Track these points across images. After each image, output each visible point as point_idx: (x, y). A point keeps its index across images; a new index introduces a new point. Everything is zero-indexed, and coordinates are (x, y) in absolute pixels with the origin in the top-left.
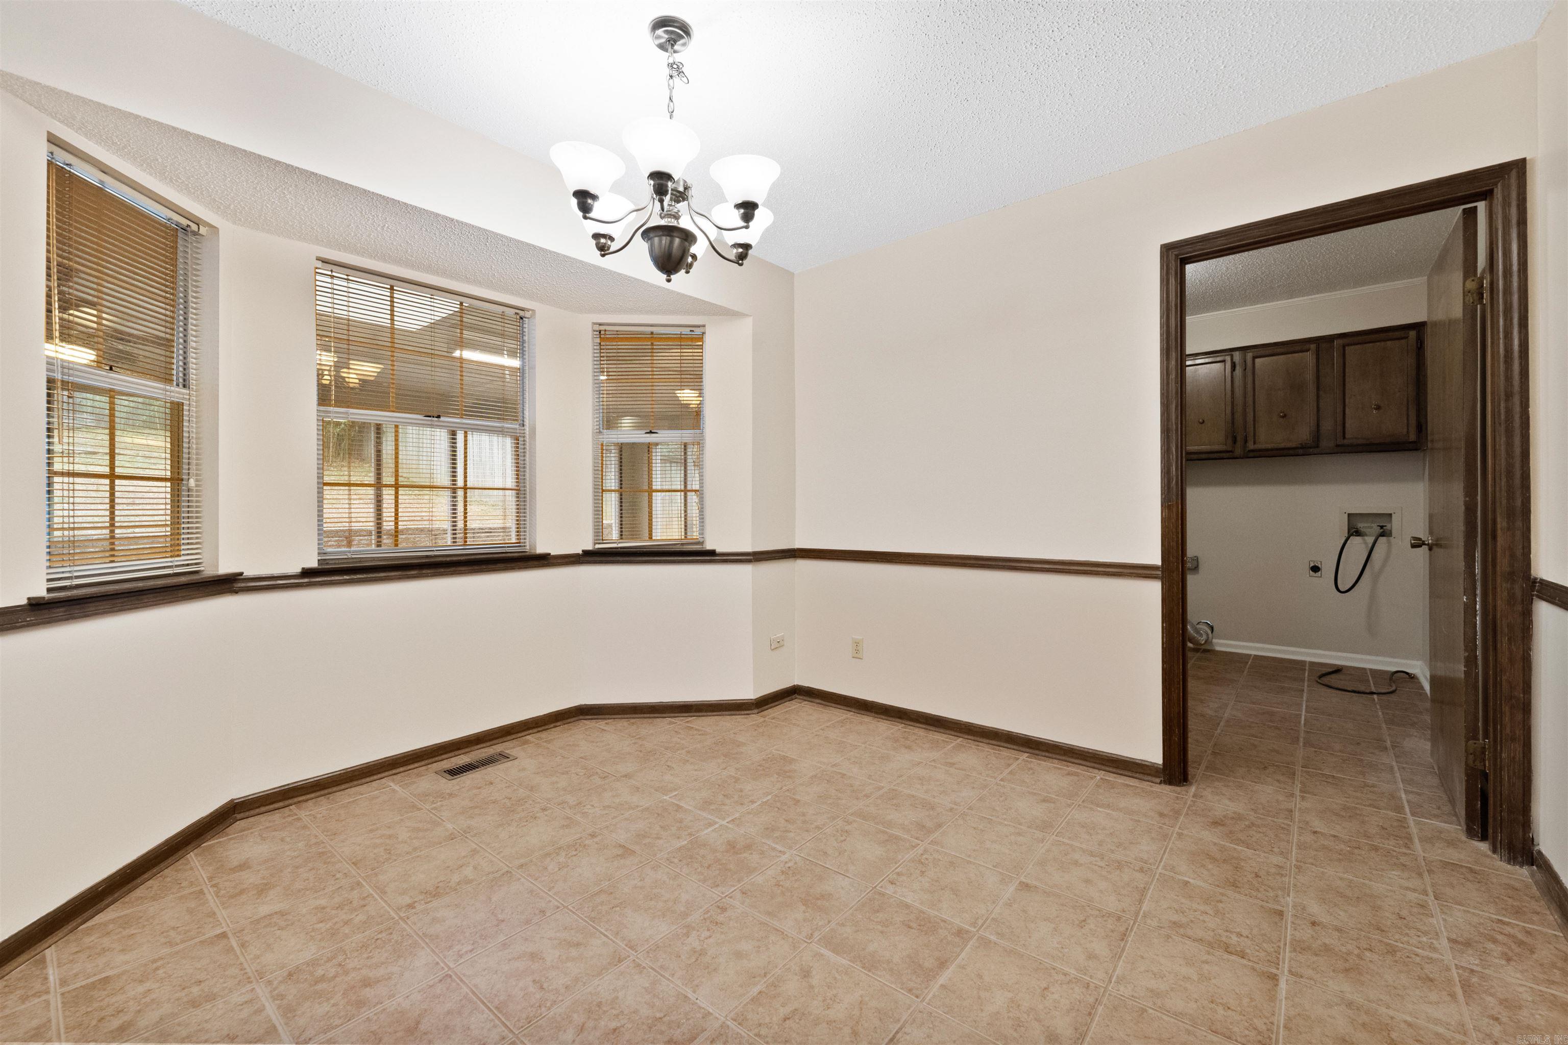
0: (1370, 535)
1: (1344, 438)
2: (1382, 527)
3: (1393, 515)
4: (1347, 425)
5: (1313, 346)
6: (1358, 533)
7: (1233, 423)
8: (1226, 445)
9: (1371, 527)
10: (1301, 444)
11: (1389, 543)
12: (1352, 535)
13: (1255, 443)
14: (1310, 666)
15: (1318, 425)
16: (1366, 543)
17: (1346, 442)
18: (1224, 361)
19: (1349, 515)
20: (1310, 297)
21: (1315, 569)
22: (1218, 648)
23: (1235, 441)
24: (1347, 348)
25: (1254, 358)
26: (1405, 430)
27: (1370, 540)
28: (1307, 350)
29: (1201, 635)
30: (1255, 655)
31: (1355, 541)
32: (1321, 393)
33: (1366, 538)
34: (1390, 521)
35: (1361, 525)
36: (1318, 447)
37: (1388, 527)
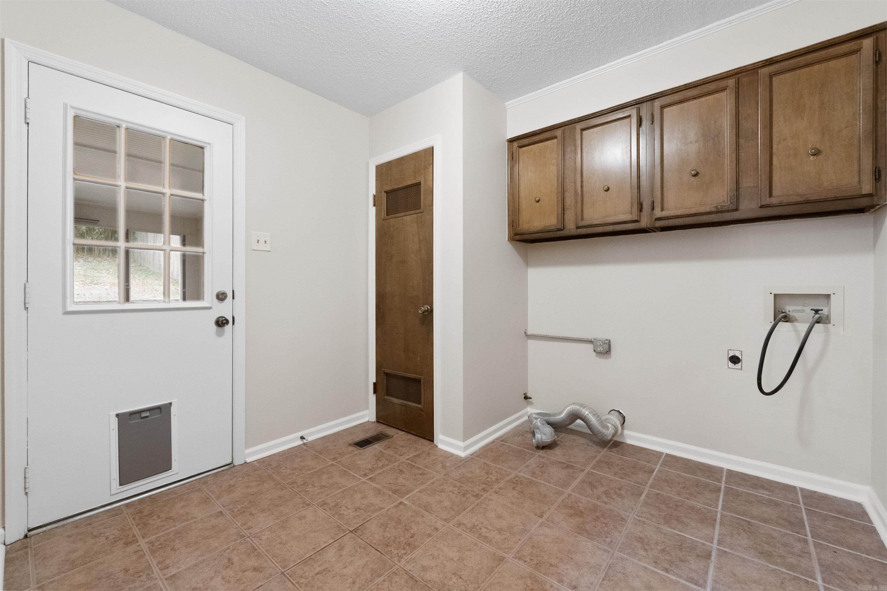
0: (804, 322)
1: (771, 195)
2: (817, 311)
3: (832, 297)
4: (775, 179)
5: (731, 82)
6: (786, 318)
7: (639, 187)
8: (631, 213)
9: (803, 311)
10: (716, 207)
11: (827, 331)
12: (780, 321)
13: (662, 209)
14: (727, 473)
15: (737, 182)
16: (796, 331)
17: (774, 201)
18: (629, 116)
19: (775, 295)
20: (728, 19)
21: (735, 360)
22: (629, 441)
23: (641, 210)
24: (774, 79)
25: (663, 107)
26: (856, 179)
27: (803, 328)
28: (724, 89)
29: (608, 428)
30: (667, 455)
31: (782, 326)
32: (742, 141)
33: (797, 324)
34: (828, 304)
35: (790, 308)
36: (736, 210)
37: (825, 311)
